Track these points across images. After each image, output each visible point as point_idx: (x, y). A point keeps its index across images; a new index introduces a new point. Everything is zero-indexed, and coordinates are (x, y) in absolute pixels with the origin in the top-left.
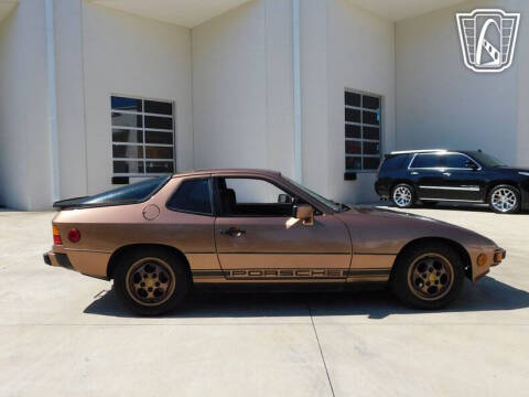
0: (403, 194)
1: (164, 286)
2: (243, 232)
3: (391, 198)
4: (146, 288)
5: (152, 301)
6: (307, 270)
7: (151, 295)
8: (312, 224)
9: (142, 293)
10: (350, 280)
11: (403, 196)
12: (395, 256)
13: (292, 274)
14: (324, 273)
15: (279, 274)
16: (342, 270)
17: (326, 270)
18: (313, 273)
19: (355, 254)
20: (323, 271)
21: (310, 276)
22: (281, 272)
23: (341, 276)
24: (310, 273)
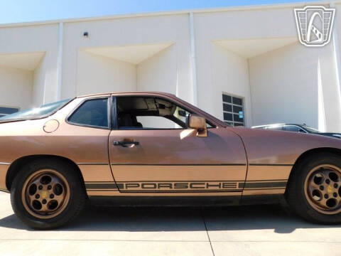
1: (59, 198)
2: (137, 144)
4: (40, 200)
5: (46, 213)
6: (202, 182)
7: (44, 207)
8: (205, 135)
9: (37, 205)
10: (247, 192)
12: (292, 167)
13: (187, 187)
14: (219, 186)
15: (173, 186)
16: (238, 183)
17: (222, 183)
18: (208, 186)
19: (250, 165)
20: (218, 183)
21: (206, 189)
22: (175, 185)
23: (237, 188)
24: (205, 186)
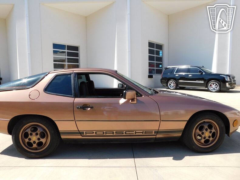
0: (172, 84)
1: (43, 140)
3: (167, 85)
4: (32, 142)
5: (36, 149)
6: (132, 131)
7: (35, 146)
8: (135, 102)
9: (30, 144)
10: (159, 136)
11: (172, 85)
12: (186, 122)
13: (123, 133)
14: (143, 133)
15: (115, 133)
16: (154, 131)
17: (144, 131)
18: (136, 133)
19: (162, 121)
20: (142, 131)
21: (134, 134)
22: (116, 132)
23: (153, 134)
24: (134, 133)
